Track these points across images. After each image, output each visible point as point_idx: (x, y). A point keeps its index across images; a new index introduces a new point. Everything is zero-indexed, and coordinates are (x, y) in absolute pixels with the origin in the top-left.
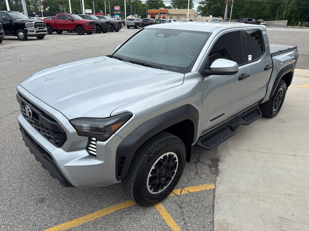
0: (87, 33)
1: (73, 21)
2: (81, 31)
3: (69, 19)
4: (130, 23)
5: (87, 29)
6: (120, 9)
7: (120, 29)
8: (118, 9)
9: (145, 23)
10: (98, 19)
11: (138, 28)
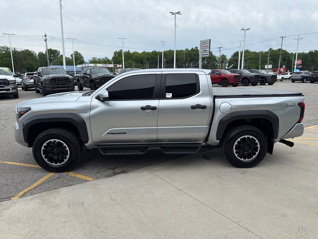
0: (232, 85)
1: (220, 75)
2: (225, 83)
3: (217, 74)
4: (296, 76)
5: (231, 82)
6: (301, 63)
7: (275, 82)
8: (299, 63)
9: (314, 77)
10: (250, 73)
11: (306, 82)
